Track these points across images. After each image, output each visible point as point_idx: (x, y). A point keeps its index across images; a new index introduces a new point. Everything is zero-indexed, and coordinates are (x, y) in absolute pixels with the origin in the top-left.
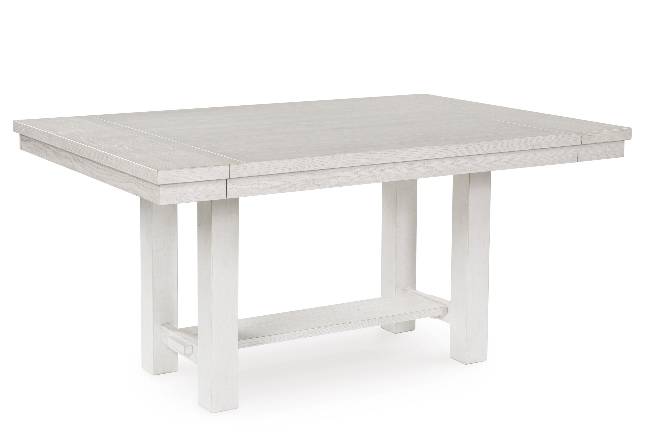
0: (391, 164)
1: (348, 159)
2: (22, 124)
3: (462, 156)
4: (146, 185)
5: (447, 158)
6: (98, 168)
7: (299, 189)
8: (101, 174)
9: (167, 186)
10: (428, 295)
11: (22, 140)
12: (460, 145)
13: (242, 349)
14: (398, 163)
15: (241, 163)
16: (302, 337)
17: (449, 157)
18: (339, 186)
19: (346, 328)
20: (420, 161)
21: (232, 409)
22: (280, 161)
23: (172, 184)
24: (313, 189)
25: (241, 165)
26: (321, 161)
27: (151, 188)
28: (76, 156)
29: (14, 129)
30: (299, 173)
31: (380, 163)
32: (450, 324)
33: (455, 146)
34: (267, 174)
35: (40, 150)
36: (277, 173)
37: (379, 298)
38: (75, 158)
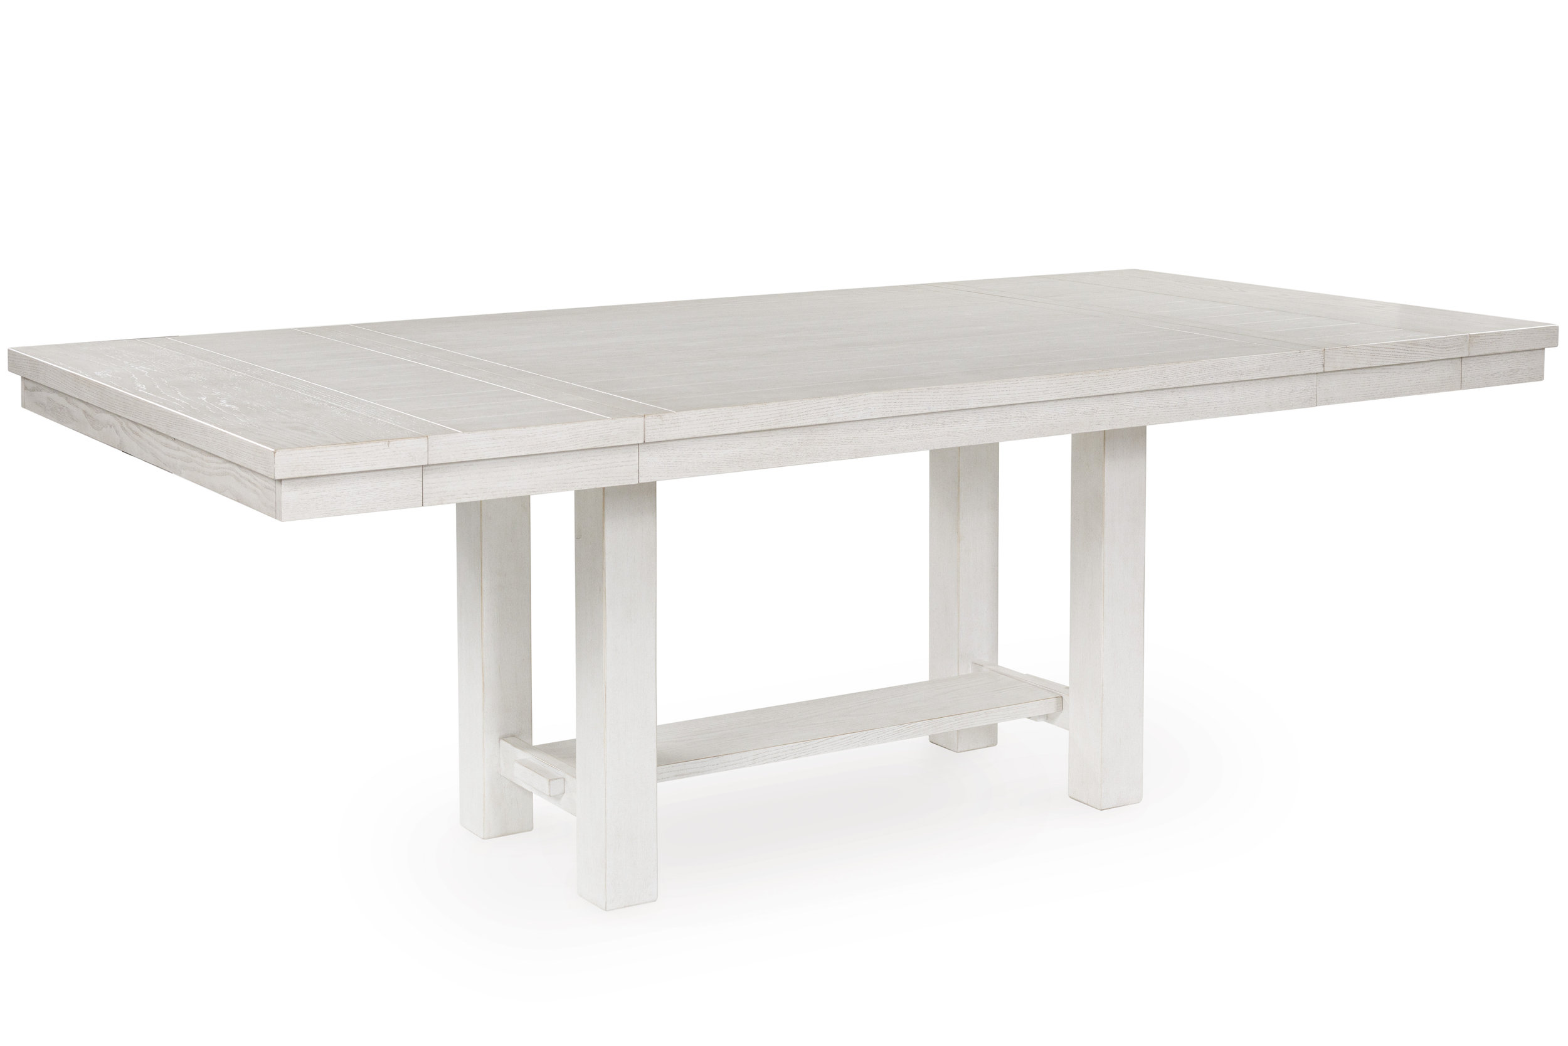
0: (957, 413)
1: (873, 403)
2: (24, 356)
3: (1094, 396)
4: (256, 480)
5: (1065, 399)
6: (166, 445)
7: (779, 464)
8: (173, 457)
9: (297, 481)
10: (1022, 674)
11: (25, 388)
12: (1090, 375)
13: (668, 782)
14: (971, 411)
15: (667, 412)
16: (780, 758)
17: (1069, 399)
18: (856, 457)
19: (864, 741)
20: (1012, 407)
21: (646, 903)
22: (742, 407)
23: (306, 477)
24: (806, 463)
25: (667, 416)
26: (822, 407)
27: (266, 487)
28: (126, 421)
29: (9, 366)
30: (778, 431)
31: (935, 411)
32: (1067, 731)
33: (1079, 376)
34: (717, 434)
35: (60, 408)
36: (736, 431)
37: (925, 683)
38: (125, 426)
